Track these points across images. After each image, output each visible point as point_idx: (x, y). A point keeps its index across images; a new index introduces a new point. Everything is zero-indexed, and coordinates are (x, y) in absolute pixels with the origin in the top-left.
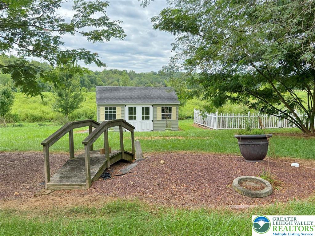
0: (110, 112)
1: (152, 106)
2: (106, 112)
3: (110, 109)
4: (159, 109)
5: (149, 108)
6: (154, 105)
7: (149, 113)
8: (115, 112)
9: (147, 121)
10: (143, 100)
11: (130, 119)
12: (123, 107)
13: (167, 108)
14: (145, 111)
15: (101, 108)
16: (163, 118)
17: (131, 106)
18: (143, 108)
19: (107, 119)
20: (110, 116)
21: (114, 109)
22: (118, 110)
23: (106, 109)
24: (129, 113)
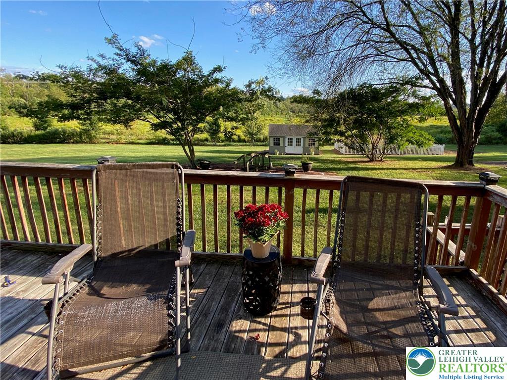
0: (277, 141)
1: (303, 138)
2: (274, 141)
3: (277, 139)
4: (307, 140)
5: (300, 139)
7: (300, 142)
8: (279, 141)
9: (299, 147)
10: (297, 134)
11: (288, 145)
12: (284, 138)
13: (312, 140)
14: (298, 141)
15: (271, 138)
16: (309, 146)
17: (289, 137)
18: (297, 139)
19: (274, 145)
20: (277, 144)
21: (279, 139)
22: (281, 140)
23: (274, 139)
24: (288, 142)
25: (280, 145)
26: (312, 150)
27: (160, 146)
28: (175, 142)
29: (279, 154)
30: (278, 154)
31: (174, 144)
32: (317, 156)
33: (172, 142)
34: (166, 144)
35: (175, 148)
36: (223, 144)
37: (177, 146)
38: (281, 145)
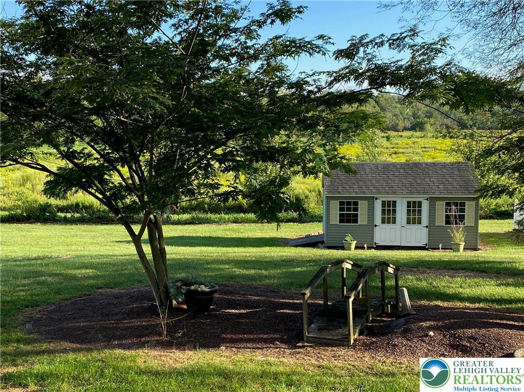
0: (349, 209)
1: (427, 199)
2: (341, 209)
3: (349, 203)
4: (441, 206)
5: (420, 203)
6: (430, 197)
7: (420, 211)
8: (356, 210)
9: (416, 226)
10: (409, 189)
11: (383, 222)
12: (372, 200)
13: (456, 204)
14: (414, 209)
15: (332, 202)
16: (448, 222)
17: (386, 199)
18: (409, 203)
19: (341, 221)
20: (349, 216)
21: (356, 204)
22: (363, 207)
23: (342, 203)
24: (383, 211)
25: (359, 222)
26: (459, 236)
27: (33, 226)
28: (69, 215)
29: (357, 248)
30: (353, 246)
31: (66, 221)
32: (473, 253)
33: (62, 215)
34: (45, 221)
35: (73, 233)
36: (186, 216)
37: (74, 227)
38: (362, 219)
